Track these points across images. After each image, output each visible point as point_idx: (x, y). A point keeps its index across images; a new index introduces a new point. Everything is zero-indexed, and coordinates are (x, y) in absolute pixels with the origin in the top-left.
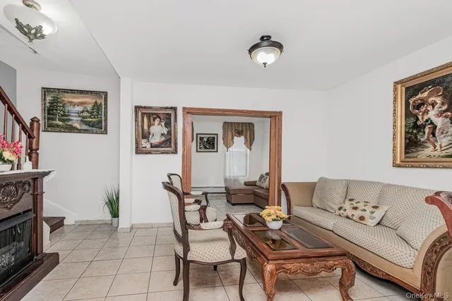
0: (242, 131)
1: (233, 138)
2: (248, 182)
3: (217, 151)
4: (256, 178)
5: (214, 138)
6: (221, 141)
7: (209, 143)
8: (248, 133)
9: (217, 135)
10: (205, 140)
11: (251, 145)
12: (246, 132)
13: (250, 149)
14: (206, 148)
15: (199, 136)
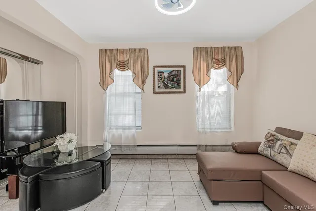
0: (224, 61)
1: (208, 71)
2: (241, 144)
3: (184, 92)
4: (259, 137)
5: (179, 72)
6: (190, 77)
7: (172, 80)
8: (234, 61)
9: (184, 67)
10: (166, 75)
11: (238, 81)
12: (230, 61)
13: (237, 87)
14: (166, 87)
15: (156, 69)
